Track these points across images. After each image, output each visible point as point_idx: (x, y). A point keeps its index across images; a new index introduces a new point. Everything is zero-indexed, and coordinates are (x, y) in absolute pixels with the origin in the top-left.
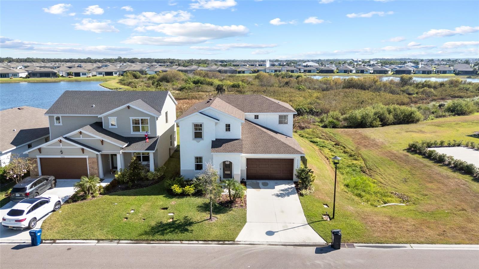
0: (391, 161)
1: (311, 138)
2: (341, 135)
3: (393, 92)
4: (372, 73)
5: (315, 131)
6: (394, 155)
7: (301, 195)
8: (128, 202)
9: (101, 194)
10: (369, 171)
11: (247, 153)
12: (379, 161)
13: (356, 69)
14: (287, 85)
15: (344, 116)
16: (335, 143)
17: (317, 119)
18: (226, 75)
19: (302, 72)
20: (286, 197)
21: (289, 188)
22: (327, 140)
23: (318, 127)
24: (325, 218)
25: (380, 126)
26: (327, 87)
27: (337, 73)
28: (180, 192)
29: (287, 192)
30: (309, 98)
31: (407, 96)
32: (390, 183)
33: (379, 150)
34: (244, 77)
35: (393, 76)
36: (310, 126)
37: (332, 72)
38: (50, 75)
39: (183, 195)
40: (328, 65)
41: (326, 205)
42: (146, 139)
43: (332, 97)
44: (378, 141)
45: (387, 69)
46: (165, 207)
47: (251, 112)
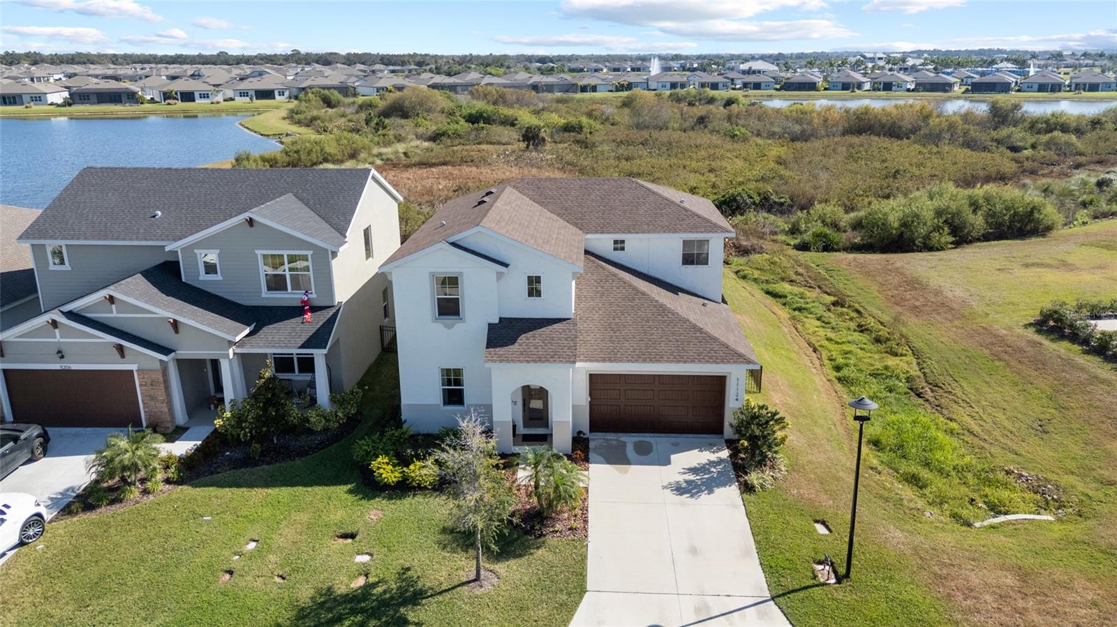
0: (993, 361)
1: (767, 282)
2: (847, 272)
3: (973, 144)
4: (913, 90)
5: (778, 260)
6: (1001, 340)
7: (747, 488)
8: (244, 512)
9: (168, 481)
10: (932, 391)
11: (591, 361)
12: (959, 358)
13: (872, 79)
14: (701, 126)
15: (852, 215)
16: (832, 299)
17: (780, 224)
18: (550, 96)
19: (738, 86)
20: (704, 497)
21: (712, 463)
22: (810, 287)
23: (785, 247)
24: (823, 574)
25: (950, 246)
26: (803, 131)
27: (826, 89)
28: (394, 479)
29: (706, 476)
30: (759, 160)
31: (1009, 153)
32: (997, 433)
33: (956, 323)
34: (594, 102)
35: (966, 99)
36: (764, 246)
37: (812, 86)
38: (123, 99)
39: (404, 488)
40: (800, 68)
41: (823, 523)
42: (304, 313)
43: (817, 159)
44: (950, 295)
45: (951, 79)
46: (349, 530)
47: (602, 233)
